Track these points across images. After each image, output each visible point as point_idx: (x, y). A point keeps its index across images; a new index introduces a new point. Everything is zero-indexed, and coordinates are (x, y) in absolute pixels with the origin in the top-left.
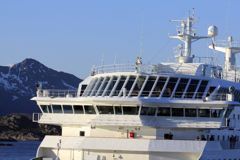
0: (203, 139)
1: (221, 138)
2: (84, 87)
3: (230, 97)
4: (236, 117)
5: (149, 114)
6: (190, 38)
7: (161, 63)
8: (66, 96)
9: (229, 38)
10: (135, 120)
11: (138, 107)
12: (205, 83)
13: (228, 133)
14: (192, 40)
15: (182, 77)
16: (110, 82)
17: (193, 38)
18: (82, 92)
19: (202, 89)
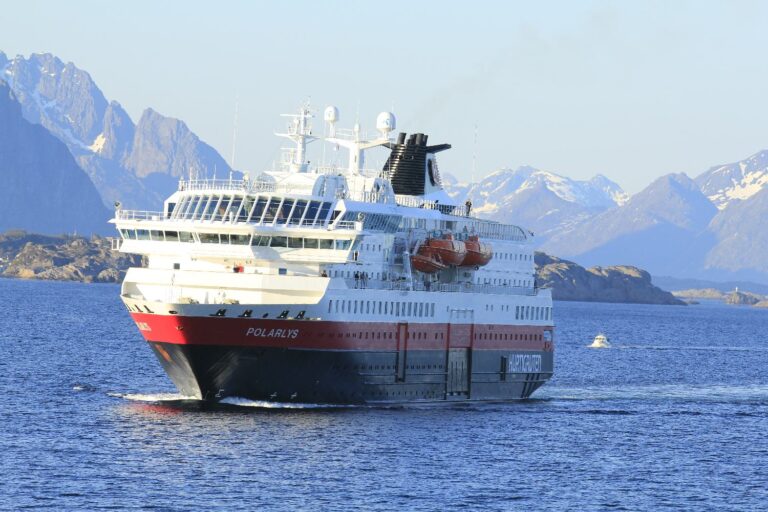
0: (325, 276)
1: (346, 275)
2: (171, 206)
3: (359, 225)
4: (365, 246)
5: (262, 244)
6: (305, 137)
7: (266, 172)
8: (150, 218)
9: (357, 127)
10: (245, 251)
11: (250, 236)
12: (327, 205)
13: (354, 269)
14: (308, 140)
15: (300, 198)
16: (199, 202)
17: (308, 137)
18: (169, 215)
19: (323, 215)
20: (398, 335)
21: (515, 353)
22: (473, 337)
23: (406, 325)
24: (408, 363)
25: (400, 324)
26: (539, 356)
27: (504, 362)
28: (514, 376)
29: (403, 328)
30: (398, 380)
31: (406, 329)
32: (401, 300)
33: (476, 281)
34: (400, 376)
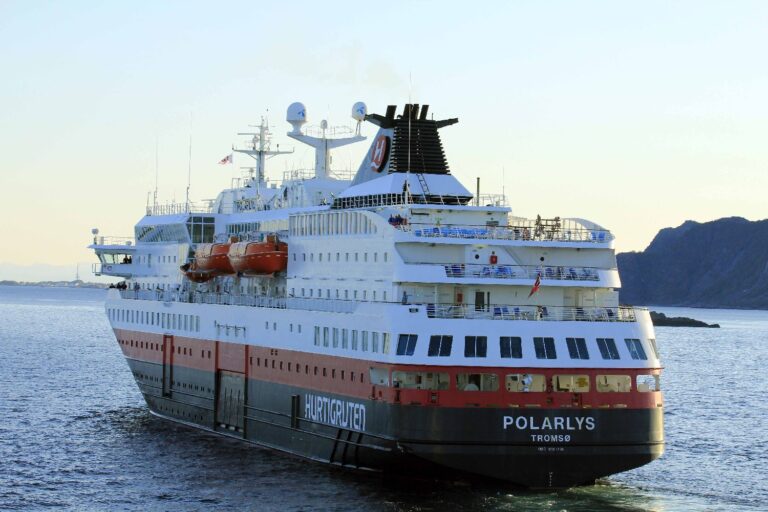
20: (164, 348)
21: (315, 393)
22: (248, 360)
23: (172, 337)
24: (174, 379)
25: (166, 337)
26: (362, 407)
27: (297, 403)
28: (314, 426)
29: (168, 340)
30: (165, 395)
31: (172, 342)
32: (167, 310)
33: (289, 291)
34: (167, 391)
